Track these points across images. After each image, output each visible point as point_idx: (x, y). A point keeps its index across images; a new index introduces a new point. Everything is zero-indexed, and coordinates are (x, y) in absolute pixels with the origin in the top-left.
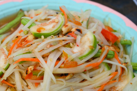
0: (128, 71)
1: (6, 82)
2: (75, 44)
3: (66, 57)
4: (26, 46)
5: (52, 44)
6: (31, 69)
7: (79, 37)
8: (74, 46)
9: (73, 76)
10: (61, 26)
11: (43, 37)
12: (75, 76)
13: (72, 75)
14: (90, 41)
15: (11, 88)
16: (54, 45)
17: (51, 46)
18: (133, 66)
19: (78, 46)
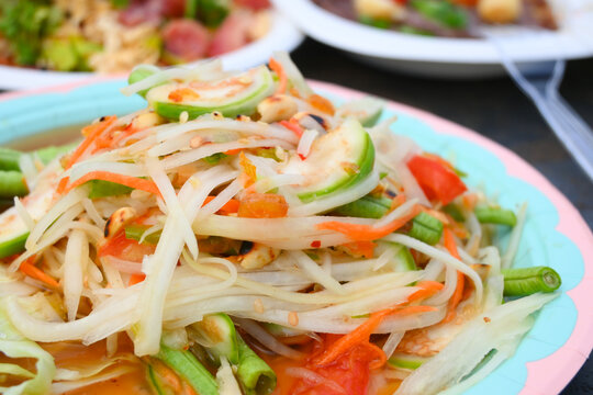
0: (485, 292)
1: (35, 269)
2: (292, 152)
3: (249, 178)
4: (123, 143)
5: (211, 137)
6: (122, 214)
7: (311, 135)
8: (289, 157)
9: (268, 264)
10: (255, 94)
11: (184, 116)
12: (277, 265)
13: (267, 257)
14: (348, 150)
15: (50, 294)
16: (218, 143)
17: (206, 143)
18: (505, 280)
19: (303, 158)
